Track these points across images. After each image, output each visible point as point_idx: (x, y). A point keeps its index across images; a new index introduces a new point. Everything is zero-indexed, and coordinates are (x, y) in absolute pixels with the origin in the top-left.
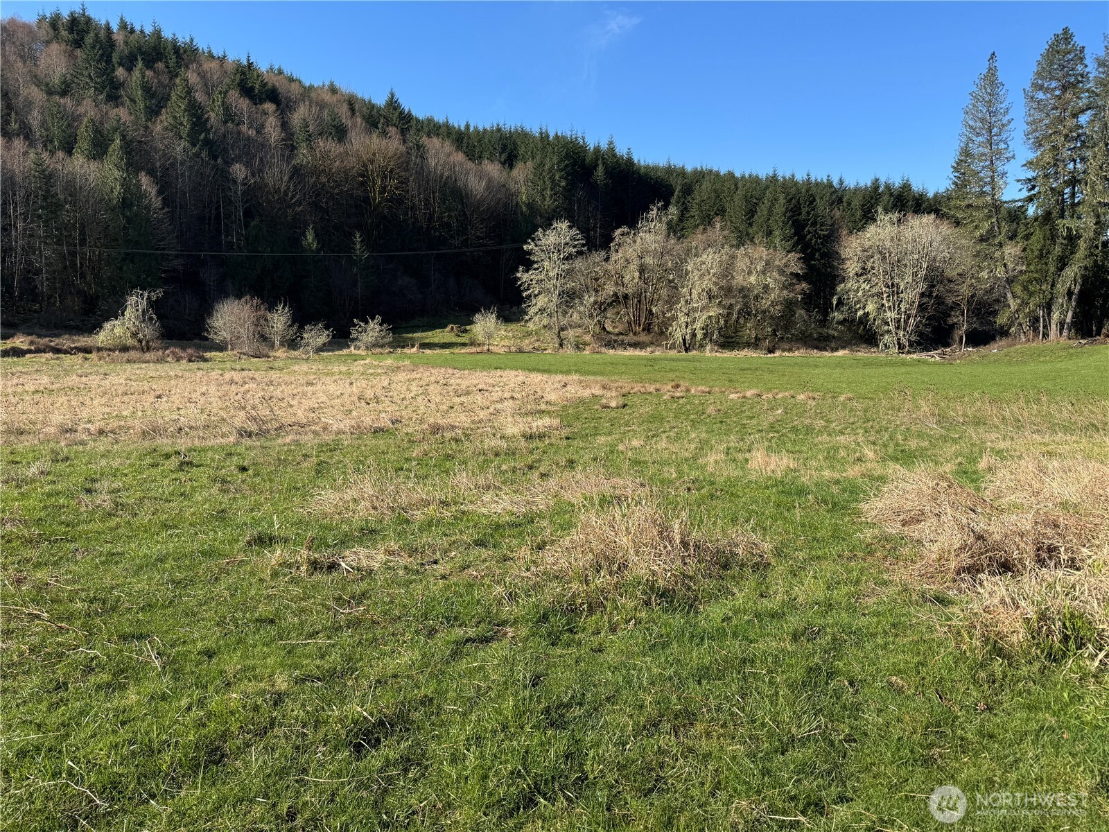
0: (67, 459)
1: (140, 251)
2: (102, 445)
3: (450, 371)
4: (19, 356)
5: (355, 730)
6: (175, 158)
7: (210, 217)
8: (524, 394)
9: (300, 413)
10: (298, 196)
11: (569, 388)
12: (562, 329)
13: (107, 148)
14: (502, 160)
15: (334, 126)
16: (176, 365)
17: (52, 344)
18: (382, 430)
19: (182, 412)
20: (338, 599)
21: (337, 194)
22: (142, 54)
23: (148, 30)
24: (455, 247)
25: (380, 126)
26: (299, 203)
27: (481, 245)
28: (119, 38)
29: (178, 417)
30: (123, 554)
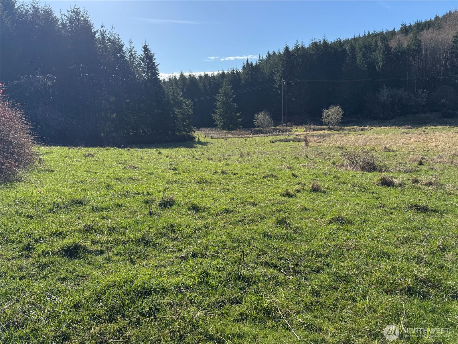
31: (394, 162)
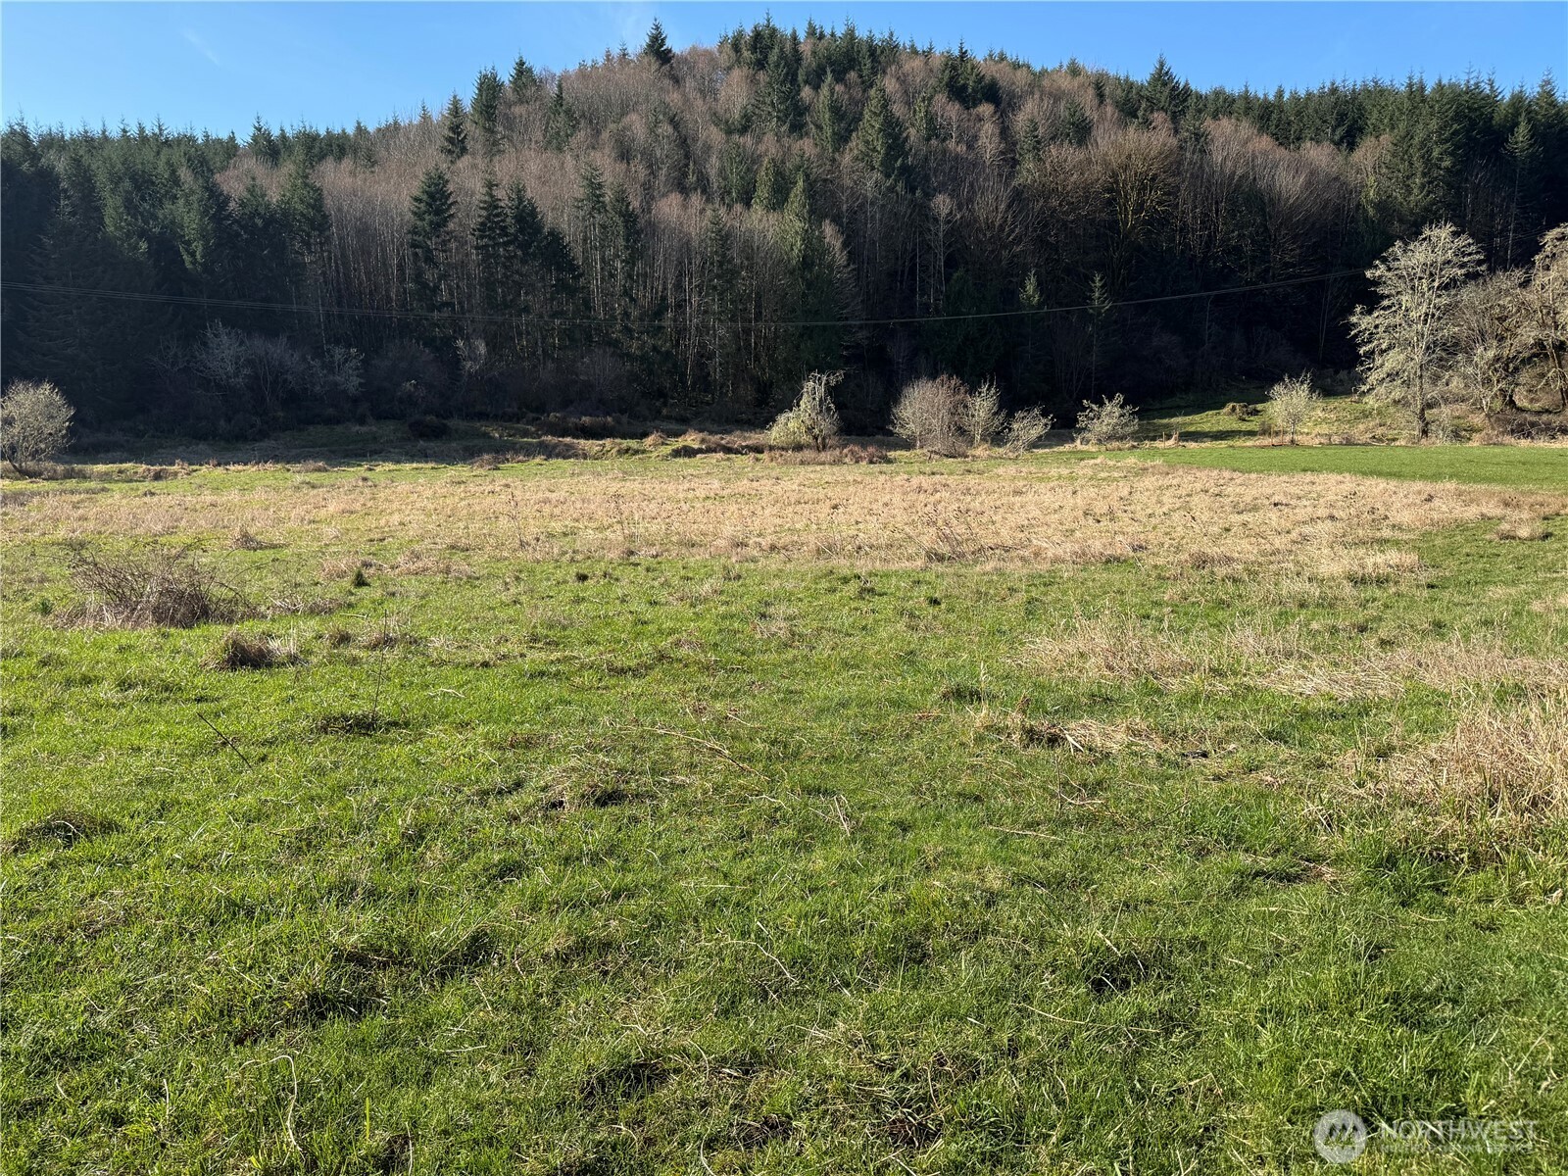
0: (739, 577)
1: (819, 323)
2: (774, 563)
3: (1227, 474)
4: (690, 457)
5: (1095, 962)
6: (865, 197)
7: (903, 272)
8: (1352, 510)
9: (1004, 532)
10: (1017, 230)
11: (1436, 502)
12: (1430, 406)
13: (788, 194)
14: (1336, 138)
15: (1073, 124)
16: (855, 468)
17: (723, 442)
18: (1117, 559)
19: (861, 526)
20: (1065, 784)
21: (1072, 222)
22: (832, 64)
23: (840, 32)
24: (1247, 284)
25: (1140, 113)
26: (1018, 240)
27: (1290, 277)
28: (806, 48)
29: (856, 533)
30: (801, 692)
31: (273, 581)
